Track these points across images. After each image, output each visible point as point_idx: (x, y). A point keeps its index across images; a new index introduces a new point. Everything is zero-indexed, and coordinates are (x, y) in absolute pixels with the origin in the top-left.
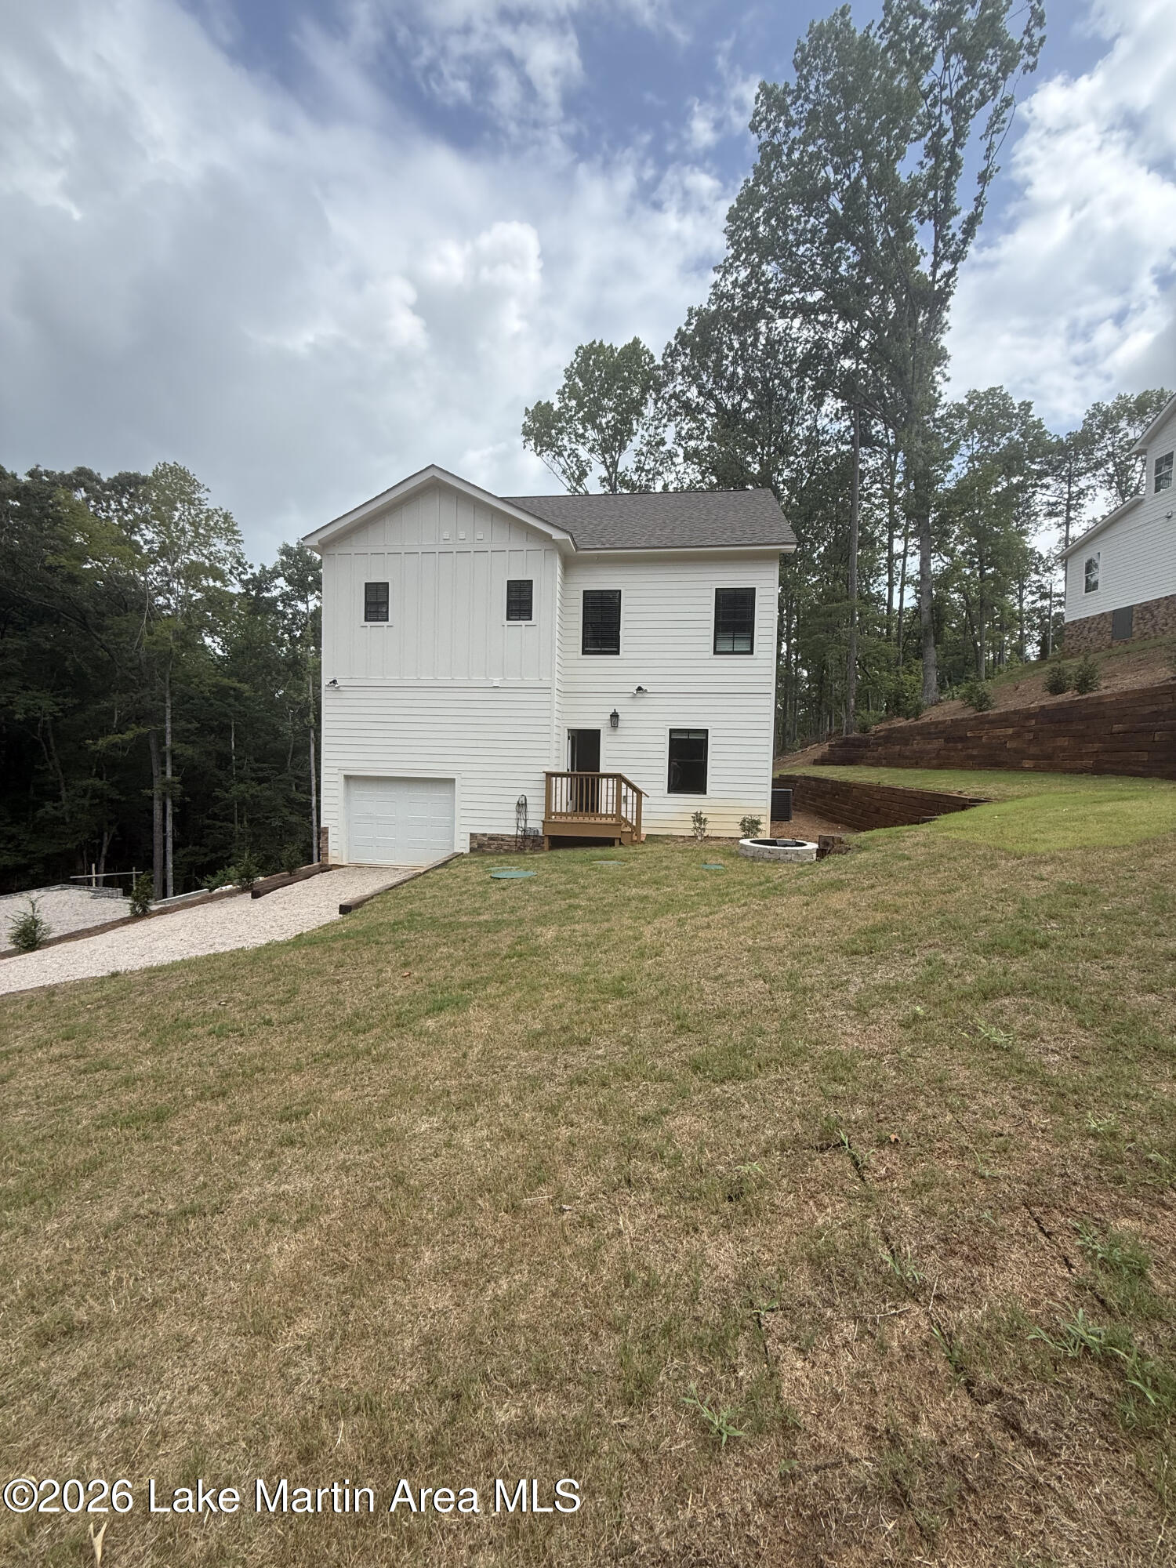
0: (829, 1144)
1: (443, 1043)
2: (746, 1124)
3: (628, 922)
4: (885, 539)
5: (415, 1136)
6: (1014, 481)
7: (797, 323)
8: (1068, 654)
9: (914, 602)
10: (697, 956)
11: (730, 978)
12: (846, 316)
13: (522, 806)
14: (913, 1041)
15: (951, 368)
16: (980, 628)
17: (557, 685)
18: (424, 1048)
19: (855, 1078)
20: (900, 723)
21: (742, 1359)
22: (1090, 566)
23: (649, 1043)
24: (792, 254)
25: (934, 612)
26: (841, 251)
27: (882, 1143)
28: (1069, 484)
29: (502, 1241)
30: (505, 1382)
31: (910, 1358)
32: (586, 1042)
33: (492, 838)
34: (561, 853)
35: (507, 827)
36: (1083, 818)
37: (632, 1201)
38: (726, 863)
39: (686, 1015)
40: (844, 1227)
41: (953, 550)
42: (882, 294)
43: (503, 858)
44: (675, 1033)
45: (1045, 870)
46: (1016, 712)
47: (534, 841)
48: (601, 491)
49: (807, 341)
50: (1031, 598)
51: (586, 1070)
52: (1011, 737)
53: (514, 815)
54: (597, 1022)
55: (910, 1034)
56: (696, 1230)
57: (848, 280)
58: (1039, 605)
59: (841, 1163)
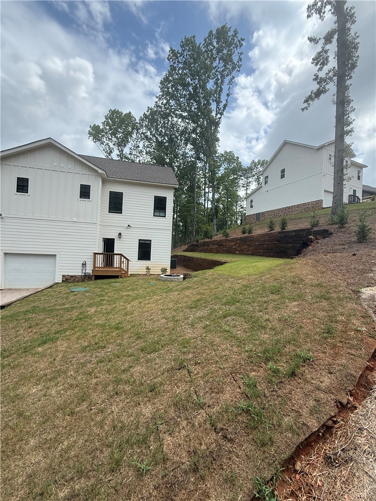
0: (181, 367)
1: (45, 356)
2: (157, 366)
3: (122, 304)
4: (203, 187)
5: (29, 395)
6: (235, 176)
7: (180, 120)
8: (246, 224)
9: (211, 206)
10: (145, 314)
11: (154, 320)
12: (194, 122)
13: (84, 265)
14: (206, 332)
15: (220, 143)
16: (227, 215)
17: (99, 222)
18: (36, 359)
19: (190, 346)
20: (207, 240)
21: (152, 443)
22: (252, 201)
23: (127, 344)
24: (179, 100)
25: (216, 209)
26: (192, 103)
27: (196, 364)
28: (247, 179)
29: (66, 427)
30: (64, 481)
31: (200, 426)
32: (104, 347)
33: (72, 277)
34: (99, 281)
35: (78, 272)
36: (249, 267)
37: (118, 400)
38: (156, 282)
39: (140, 333)
40: (184, 392)
41: (221, 193)
42: (203, 119)
43: (76, 284)
44: (136, 340)
45: (240, 281)
46: (235, 238)
47: (88, 277)
48: (117, 159)
49: (183, 126)
50: (239, 208)
51: (104, 357)
52: (234, 245)
53: (81, 268)
54: (108, 340)
55: (205, 330)
56: (139, 404)
57: (194, 112)
58: (240, 210)
59: (185, 372)
